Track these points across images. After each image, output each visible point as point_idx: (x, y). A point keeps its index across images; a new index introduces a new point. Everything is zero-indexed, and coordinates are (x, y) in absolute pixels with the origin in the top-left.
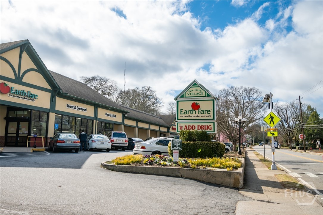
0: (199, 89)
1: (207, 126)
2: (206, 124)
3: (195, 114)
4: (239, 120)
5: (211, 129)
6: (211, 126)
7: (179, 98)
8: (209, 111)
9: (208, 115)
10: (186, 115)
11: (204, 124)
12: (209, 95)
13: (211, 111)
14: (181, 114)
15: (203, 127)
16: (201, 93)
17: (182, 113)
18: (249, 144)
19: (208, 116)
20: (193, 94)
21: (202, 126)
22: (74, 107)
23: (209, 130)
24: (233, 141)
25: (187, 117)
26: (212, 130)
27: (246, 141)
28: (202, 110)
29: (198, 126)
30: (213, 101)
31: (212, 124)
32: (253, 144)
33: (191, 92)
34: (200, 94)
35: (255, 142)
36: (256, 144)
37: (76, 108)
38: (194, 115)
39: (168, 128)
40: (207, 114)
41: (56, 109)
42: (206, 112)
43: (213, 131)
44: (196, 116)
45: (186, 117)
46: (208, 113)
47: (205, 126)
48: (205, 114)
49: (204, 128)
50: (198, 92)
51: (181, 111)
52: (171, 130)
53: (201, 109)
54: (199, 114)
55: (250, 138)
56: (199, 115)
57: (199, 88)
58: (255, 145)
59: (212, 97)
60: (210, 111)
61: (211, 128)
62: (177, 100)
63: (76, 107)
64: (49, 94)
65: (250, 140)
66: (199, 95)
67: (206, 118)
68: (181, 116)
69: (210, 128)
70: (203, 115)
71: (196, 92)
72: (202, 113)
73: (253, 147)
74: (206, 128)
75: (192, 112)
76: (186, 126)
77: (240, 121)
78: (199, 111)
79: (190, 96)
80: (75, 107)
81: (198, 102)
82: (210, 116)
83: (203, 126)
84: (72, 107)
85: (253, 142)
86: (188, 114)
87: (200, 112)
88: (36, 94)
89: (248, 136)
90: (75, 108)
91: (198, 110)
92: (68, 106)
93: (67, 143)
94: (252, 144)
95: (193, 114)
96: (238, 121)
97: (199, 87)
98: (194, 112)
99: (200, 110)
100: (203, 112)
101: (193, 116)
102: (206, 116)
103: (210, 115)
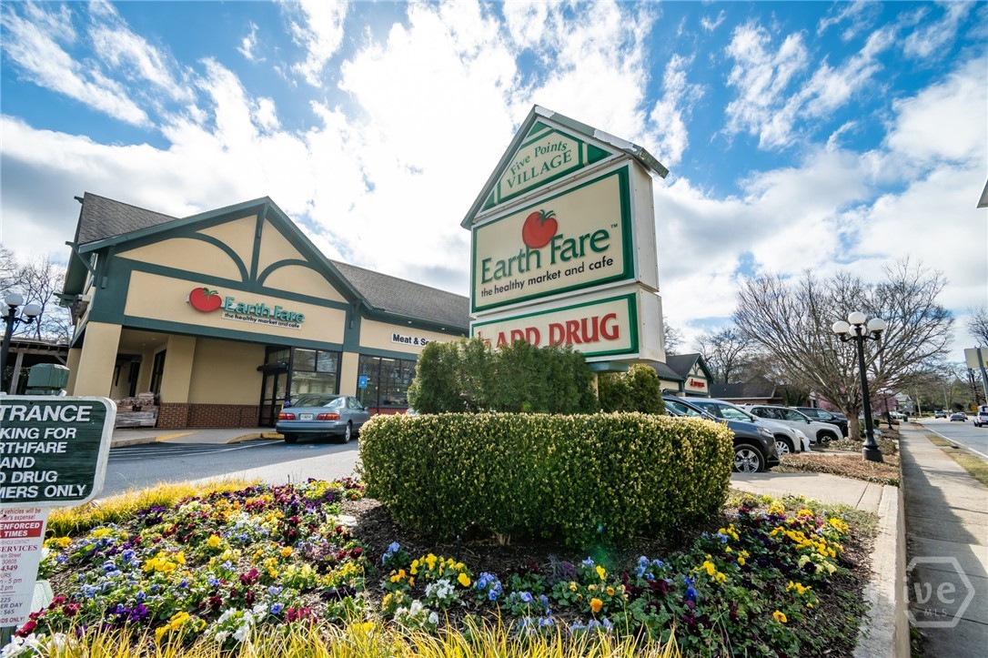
0: (555, 139)
1: (595, 319)
2: (588, 313)
3: (539, 266)
4: (853, 327)
5: (616, 336)
6: (613, 316)
7: (478, 215)
8: (601, 235)
9: (598, 257)
10: (504, 282)
11: (577, 315)
12: (597, 154)
13: (611, 232)
14: (484, 281)
15: (573, 329)
16: (562, 159)
17: (489, 275)
18: (908, 414)
19: (598, 265)
20: (529, 174)
21: (569, 324)
22: (413, 340)
23: (603, 345)
24: (848, 409)
25: (507, 288)
26: (624, 342)
27: (897, 409)
28: (566, 242)
29: (552, 327)
30: (623, 174)
31: (621, 308)
32: (918, 415)
33: (521, 172)
34: (555, 164)
35: (924, 409)
36: (928, 413)
37: (420, 342)
38: (535, 273)
39: (681, 383)
40: (591, 257)
41: (361, 345)
42: (587, 242)
43: (628, 345)
44: (540, 280)
45: (501, 290)
46: (600, 245)
47: (584, 321)
48: (583, 259)
49: (580, 333)
50: (548, 157)
51: (485, 270)
52: (687, 386)
53: (561, 236)
54: (553, 262)
55: (908, 400)
56: (553, 269)
57: (554, 133)
58: (924, 416)
59: (616, 154)
60: (606, 236)
61: (616, 329)
62: (473, 227)
63: (419, 340)
64: (343, 313)
65: (908, 406)
66: (554, 172)
67: (588, 276)
68: (485, 293)
69: (610, 332)
70: (575, 263)
71: (537, 163)
72: (568, 255)
73: (920, 420)
74: (590, 334)
75: (524, 261)
76: (502, 336)
77: (858, 330)
78: (554, 249)
79: (517, 188)
80: (416, 339)
81: (546, 207)
82: (610, 262)
83: (575, 323)
84: (408, 340)
85: (917, 411)
86: (510, 274)
87: (558, 253)
88: (298, 312)
89: (901, 397)
90: (416, 342)
91: (549, 248)
92: (396, 338)
93: (302, 419)
94: (916, 414)
95: (528, 269)
96: (852, 331)
97: (553, 131)
98: (534, 258)
99: (559, 243)
100: (575, 248)
101: (531, 281)
102: (586, 267)
103: (608, 254)
